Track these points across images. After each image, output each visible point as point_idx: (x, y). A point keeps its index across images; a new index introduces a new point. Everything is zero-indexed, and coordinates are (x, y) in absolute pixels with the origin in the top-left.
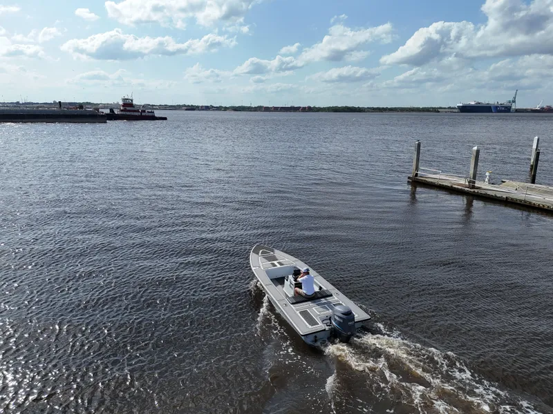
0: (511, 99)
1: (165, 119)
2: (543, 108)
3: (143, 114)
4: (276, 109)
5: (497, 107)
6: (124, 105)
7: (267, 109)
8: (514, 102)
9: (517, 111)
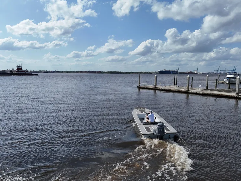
0: (177, 69)
1: (37, 75)
2: (189, 72)
3: (27, 73)
4: (86, 72)
5: (173, 72)
6: (18, 69)
7: (82, 72)
8: (178, 70)
9: (180, 73)
